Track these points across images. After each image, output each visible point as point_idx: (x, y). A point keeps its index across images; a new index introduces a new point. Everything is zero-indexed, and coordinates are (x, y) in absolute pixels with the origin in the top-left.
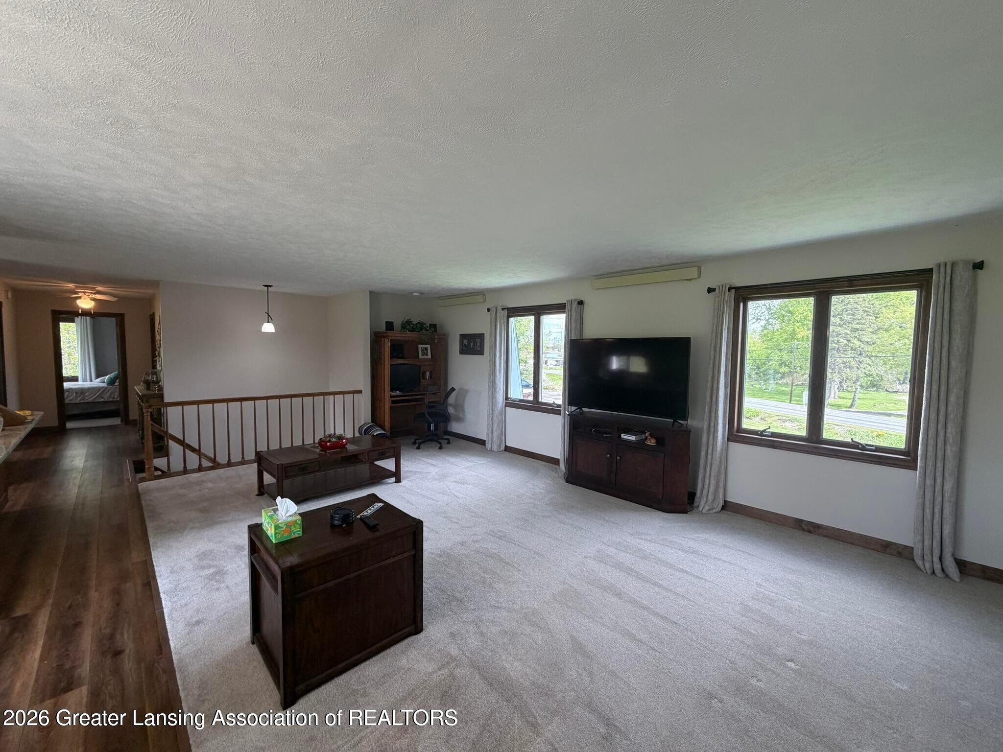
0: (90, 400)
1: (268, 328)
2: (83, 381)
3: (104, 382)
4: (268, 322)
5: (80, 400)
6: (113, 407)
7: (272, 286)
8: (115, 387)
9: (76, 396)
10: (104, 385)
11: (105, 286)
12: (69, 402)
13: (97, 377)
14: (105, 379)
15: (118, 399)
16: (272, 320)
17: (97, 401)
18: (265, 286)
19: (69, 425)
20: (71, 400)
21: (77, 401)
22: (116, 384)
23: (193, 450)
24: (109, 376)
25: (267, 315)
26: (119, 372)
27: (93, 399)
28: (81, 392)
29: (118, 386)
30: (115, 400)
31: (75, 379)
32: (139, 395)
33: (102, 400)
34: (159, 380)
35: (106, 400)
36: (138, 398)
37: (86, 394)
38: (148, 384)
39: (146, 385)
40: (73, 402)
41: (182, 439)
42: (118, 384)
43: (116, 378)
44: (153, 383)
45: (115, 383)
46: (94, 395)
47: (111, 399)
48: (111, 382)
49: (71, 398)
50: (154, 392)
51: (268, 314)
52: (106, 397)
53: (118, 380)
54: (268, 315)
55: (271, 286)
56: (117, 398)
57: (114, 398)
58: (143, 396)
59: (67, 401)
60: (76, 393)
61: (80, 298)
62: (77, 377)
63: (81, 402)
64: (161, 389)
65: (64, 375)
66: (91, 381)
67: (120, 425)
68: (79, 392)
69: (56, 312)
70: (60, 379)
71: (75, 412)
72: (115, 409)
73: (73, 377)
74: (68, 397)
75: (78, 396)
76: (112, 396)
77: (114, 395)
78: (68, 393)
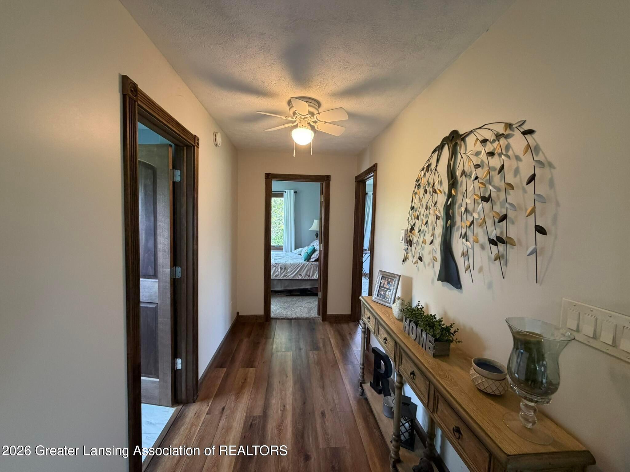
0: (291, 277)
2: (286, 253)
3: (301, 256)
5: (283, 276)
6: (307, 286)
8: (310, 263)
9: (280, 272)
10: (302, 260)
12: (275, 278)
13: (296, 248)
14: (301, 252)
17: (296, 278)
20: (277, 276)
21: (281, 277)
24: (306, 248)
27: (294, 276)
29: (314, 263)
30: (310, 278)
31: (280, 248)
33: (300, 277)
35: (303, 278)
37: (289, 270)
40: (278, 278)
42: (315, 260)
43: (313, 251)
45: (310, 258)
46: (293, 273)
47: (307, 278)
48: (308, 257)
49: (277, 273)
52: (303, 275)
53: (315, 256)
56: (312, 276)
57: (309, 276)
59: (273, 277)
60: (281, 268)
62: (282, 246)
63: (285, 278)
66: (291, 251)
67: (316, 318)
68: (283, 268)
69: (269, 178)
70: (268, 248)
71: (279, 288)
72: (311, 288)
73: (280, 246)
74: (274, 273)
75: (282, 271)
76: (308, 274)
77: (310, 273)
78: (274, 268)
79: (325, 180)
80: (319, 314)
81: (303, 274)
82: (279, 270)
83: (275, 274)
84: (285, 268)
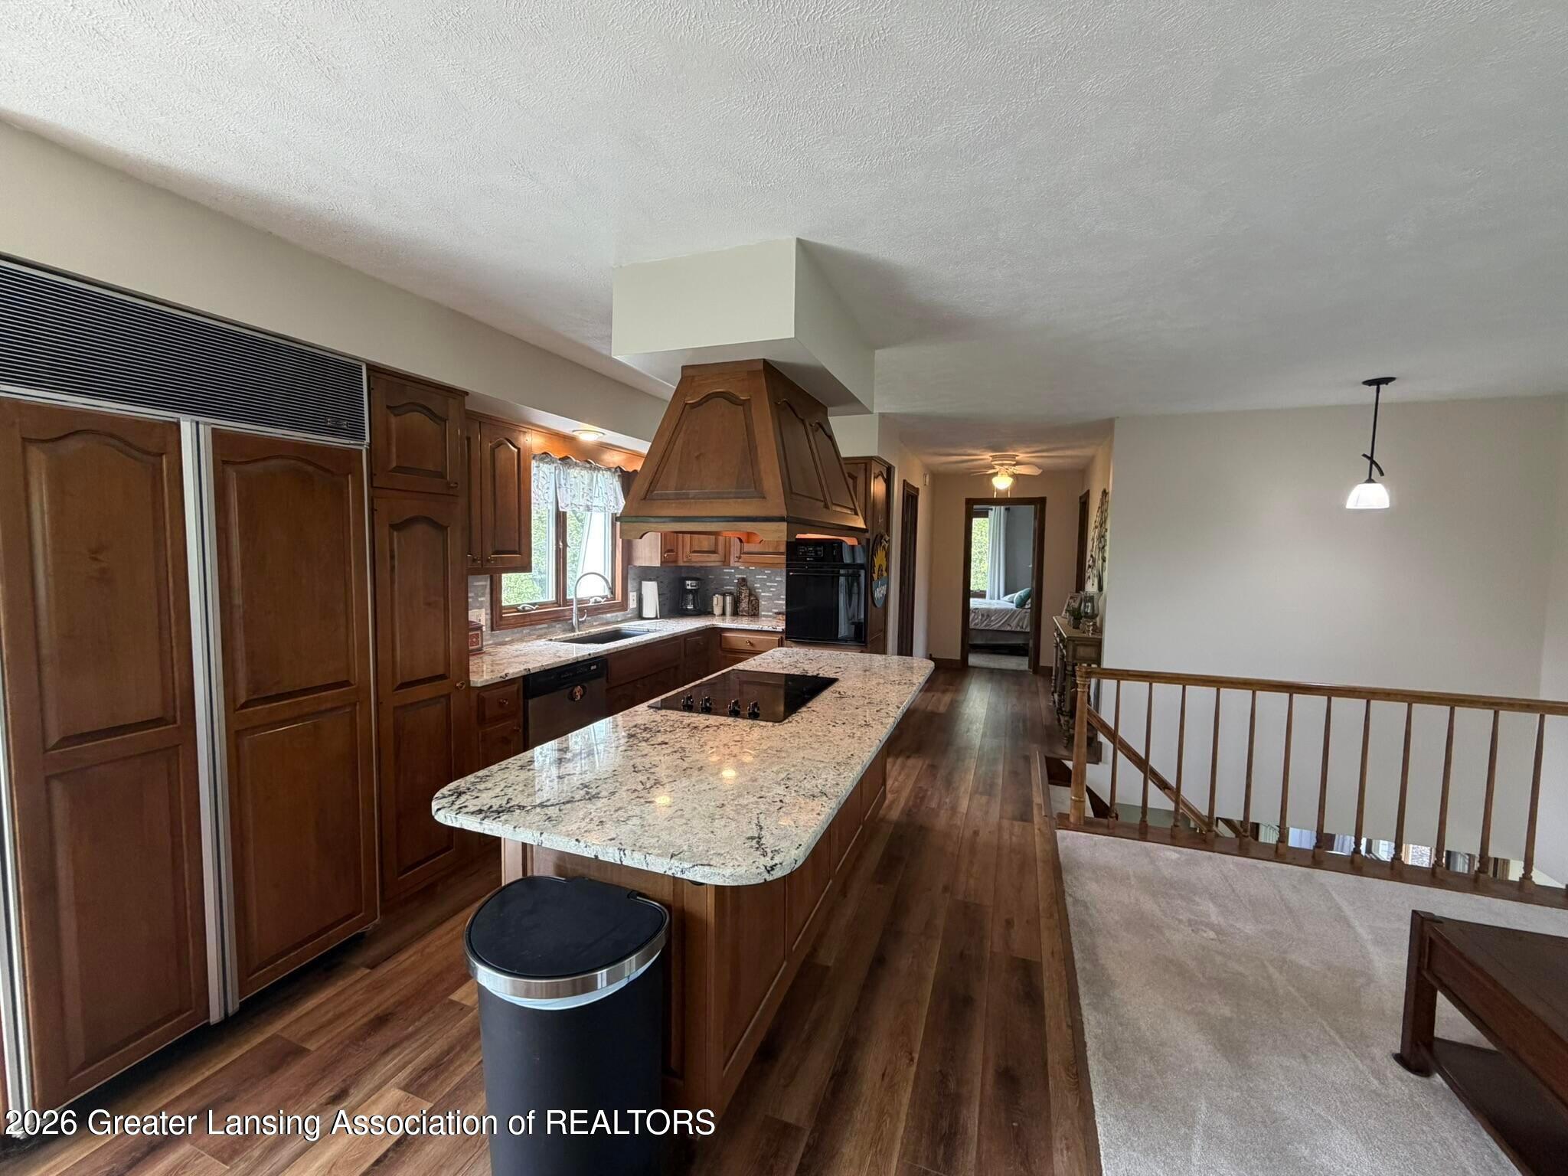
0: (996, 627)
1: (1371, 496)
2: (991, 599)
3: (1012, 602)
4: (1370, 480)
5: (985, 626)
6: (1018, 641)
7: (1392, 379)
8: (1025, 610)
9: (981, 619)
10: (1013, 606)
11: (1028, 450)
13: (1006, 593)
14: (1013, 597)
15: (1028, 630)
16: (1382, 474)
17: (1003, 629)
18: (1369, 383)
19: (974, 660)
20: (976, 625)
21: (982, 627)
22: (1027, 607)
23: (1163, 785)
24: (1019, 593)
25: (1369, 462)
26: (1032, 587)
27: (1000, 626)
28: (988, 614)
29: (1029, 610)
30: (1023, 630)
31: (981, 595)
32: (1060, 635)
33: (1009, 628)
34: (1096, 612)
35: (1013, 630)
36: (1058, 639)
37: (993, 618)
38: (1077, 617)
39: (1072, 618)
40: (977, 627)
41: (1143, 755)
42: (1029, 606)
43: (1028, 596)
44: (1085, 617)
45: (1025, 605)
46: (999, 622)
47: (1019, 629)
48: (1021, 604)
49: (976, 621)
50: (1085, 635)
51: (1371, 458)
52: (1013, 626)
53: (1029, 601)
54: (1373, 462)
55: (1387, 380)
56: (1026, 627)
57: (1022, 627)
58: (1068, 640)
59: (972, 626)
60: (983, 615)
61: (996, 474)
62: (985, 592)
63: (987, 628)
64: (1099, 630)
65: (971, 589)
66: (999, 599)
67: (1026, 671)
68: (986, 615)
69: (970, 502)
70: (967, 593)
71: (979, 641)
72: (1024, 644)
73: (981, 591)
74: (973, 620)
75: (984, 619)
76: (1021, 625)
77: (1023, 623)
78: (973, 614)
79: (1040, 503)
80: (1029, 667)
81: (1014, 624)
82: (980, 617)
83: (975, 622)
84: (988, 616)
